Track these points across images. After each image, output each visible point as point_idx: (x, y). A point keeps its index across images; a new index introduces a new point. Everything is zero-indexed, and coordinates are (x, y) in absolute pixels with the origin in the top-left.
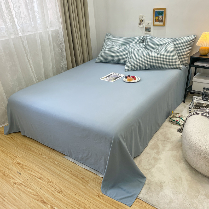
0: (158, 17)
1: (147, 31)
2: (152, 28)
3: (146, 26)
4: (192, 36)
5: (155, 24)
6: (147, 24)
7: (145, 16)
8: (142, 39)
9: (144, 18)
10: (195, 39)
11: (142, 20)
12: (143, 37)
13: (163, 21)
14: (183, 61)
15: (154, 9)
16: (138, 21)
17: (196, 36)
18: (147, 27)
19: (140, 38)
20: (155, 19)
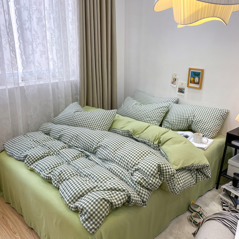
0: (194, 78)
1: (180, 92)
2: (186, 90)
3: (179, 86)
5: (190, 85)
9: (177, 77)
11: (176, 79)
13: (199, 83)
15: (190, 69)
16: (170, 80)
20: (190, 80)
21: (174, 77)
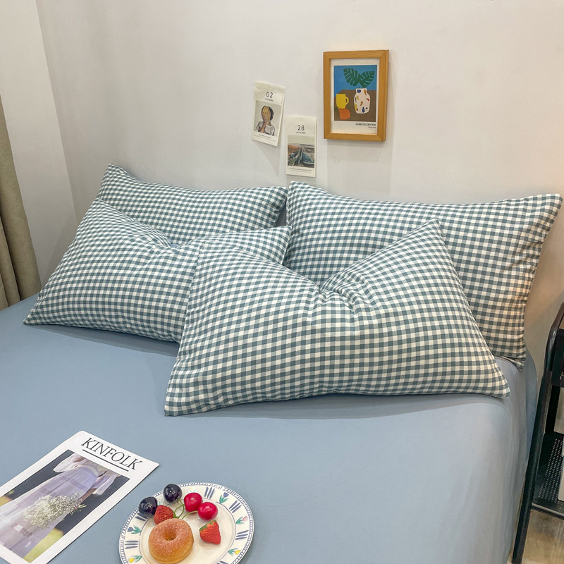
0: (351, 96)
1: (296, 164)
2: (322, 150)
3: (289, 137)
4: (535, 199)
5: (334, 131)
6: (294, 132)
7: (281, 90)
8: (272, 200)
9: (278, 99)
10: (556, 214)
11: (271, 110)
12: (278, 194)
13: (376, 114)
14: (501, 336)
15: (328, 57)
16: (250, 116)
17: (561, 199)
18: (297, 142)
19: (266, 198)
20: (336, 108)
21: (265, 101)
